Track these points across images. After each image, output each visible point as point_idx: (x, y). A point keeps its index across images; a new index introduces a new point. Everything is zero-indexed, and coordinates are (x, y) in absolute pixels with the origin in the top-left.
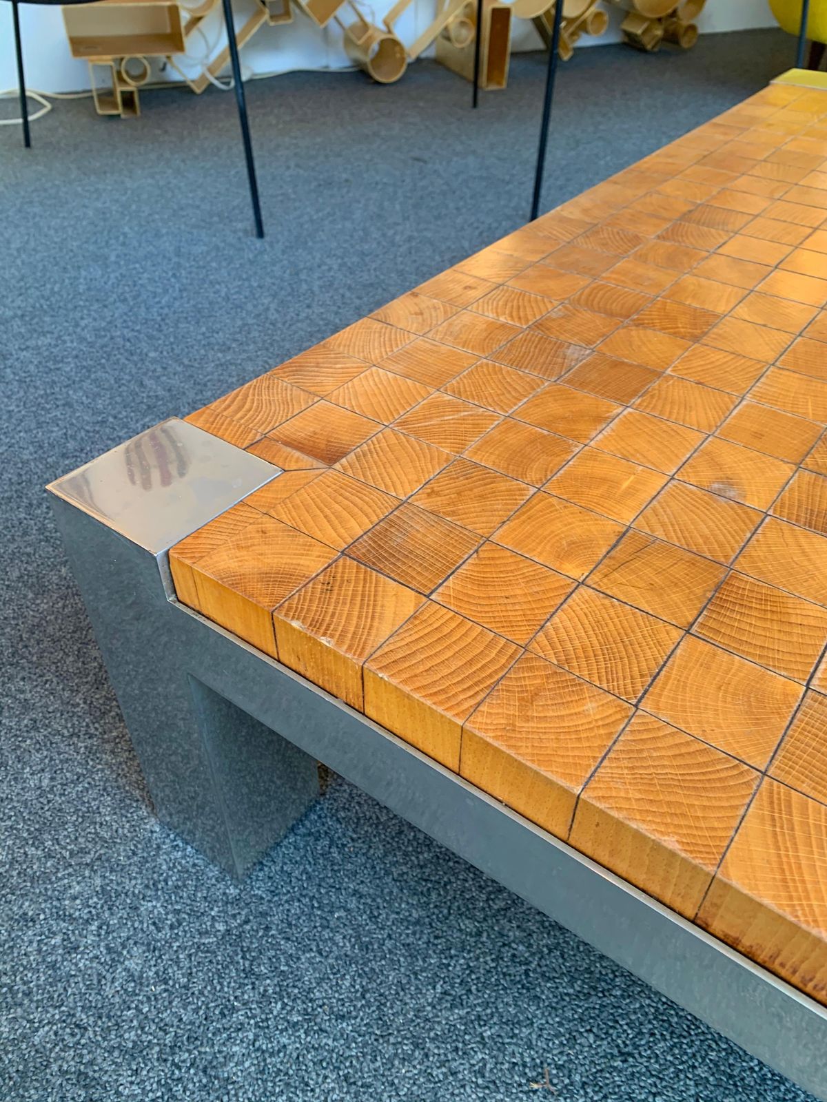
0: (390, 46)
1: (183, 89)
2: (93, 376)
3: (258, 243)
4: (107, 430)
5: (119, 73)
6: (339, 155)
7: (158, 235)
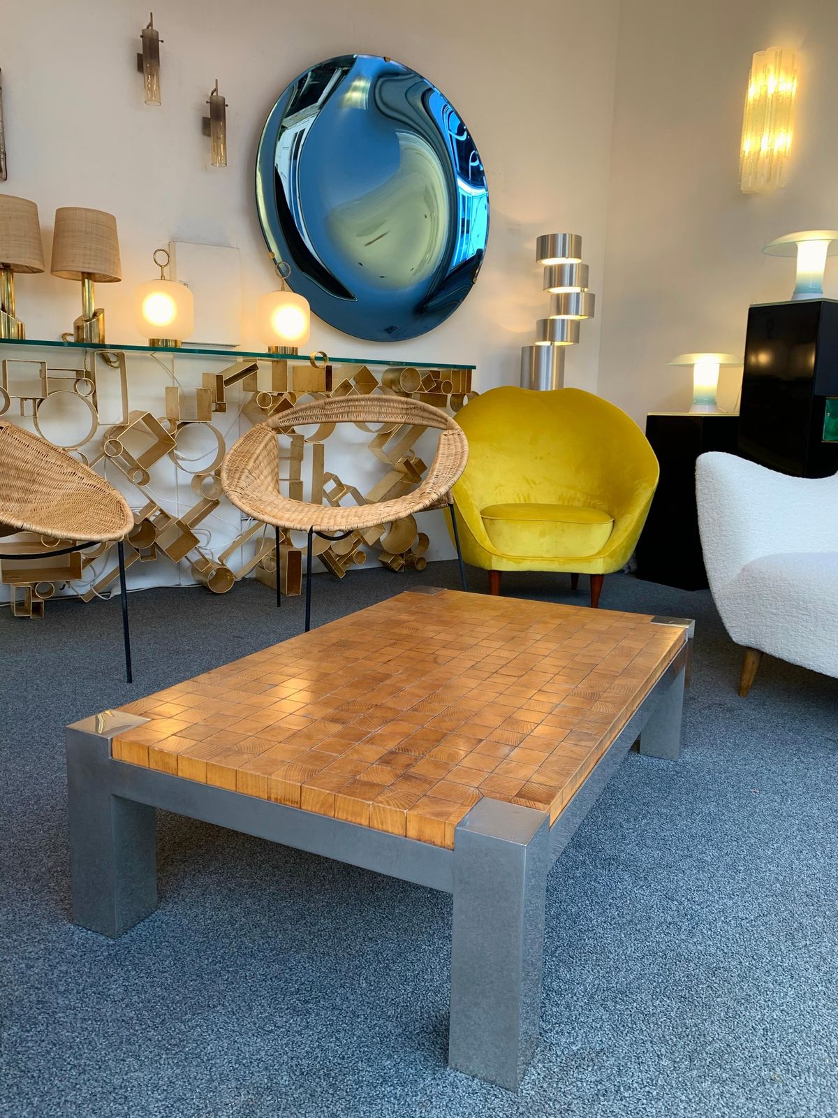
0: (223, 572)
1: (76, 600)
2: (22, 756)
3: (128, 686)
4: (33, 780)
5: (33, 591)
6: (184, 636)
7: (60, 684)
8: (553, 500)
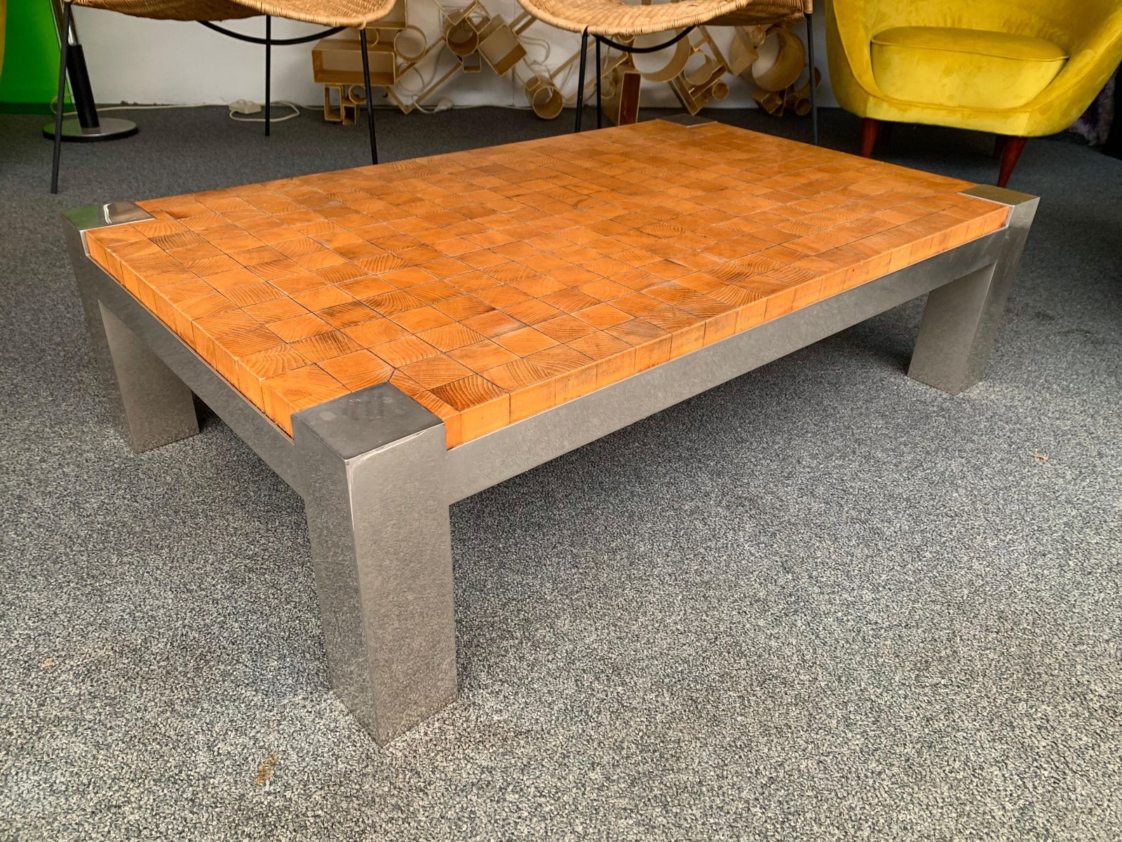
1: (396, 111)
5: (346, 95)
8: (995, 27)
